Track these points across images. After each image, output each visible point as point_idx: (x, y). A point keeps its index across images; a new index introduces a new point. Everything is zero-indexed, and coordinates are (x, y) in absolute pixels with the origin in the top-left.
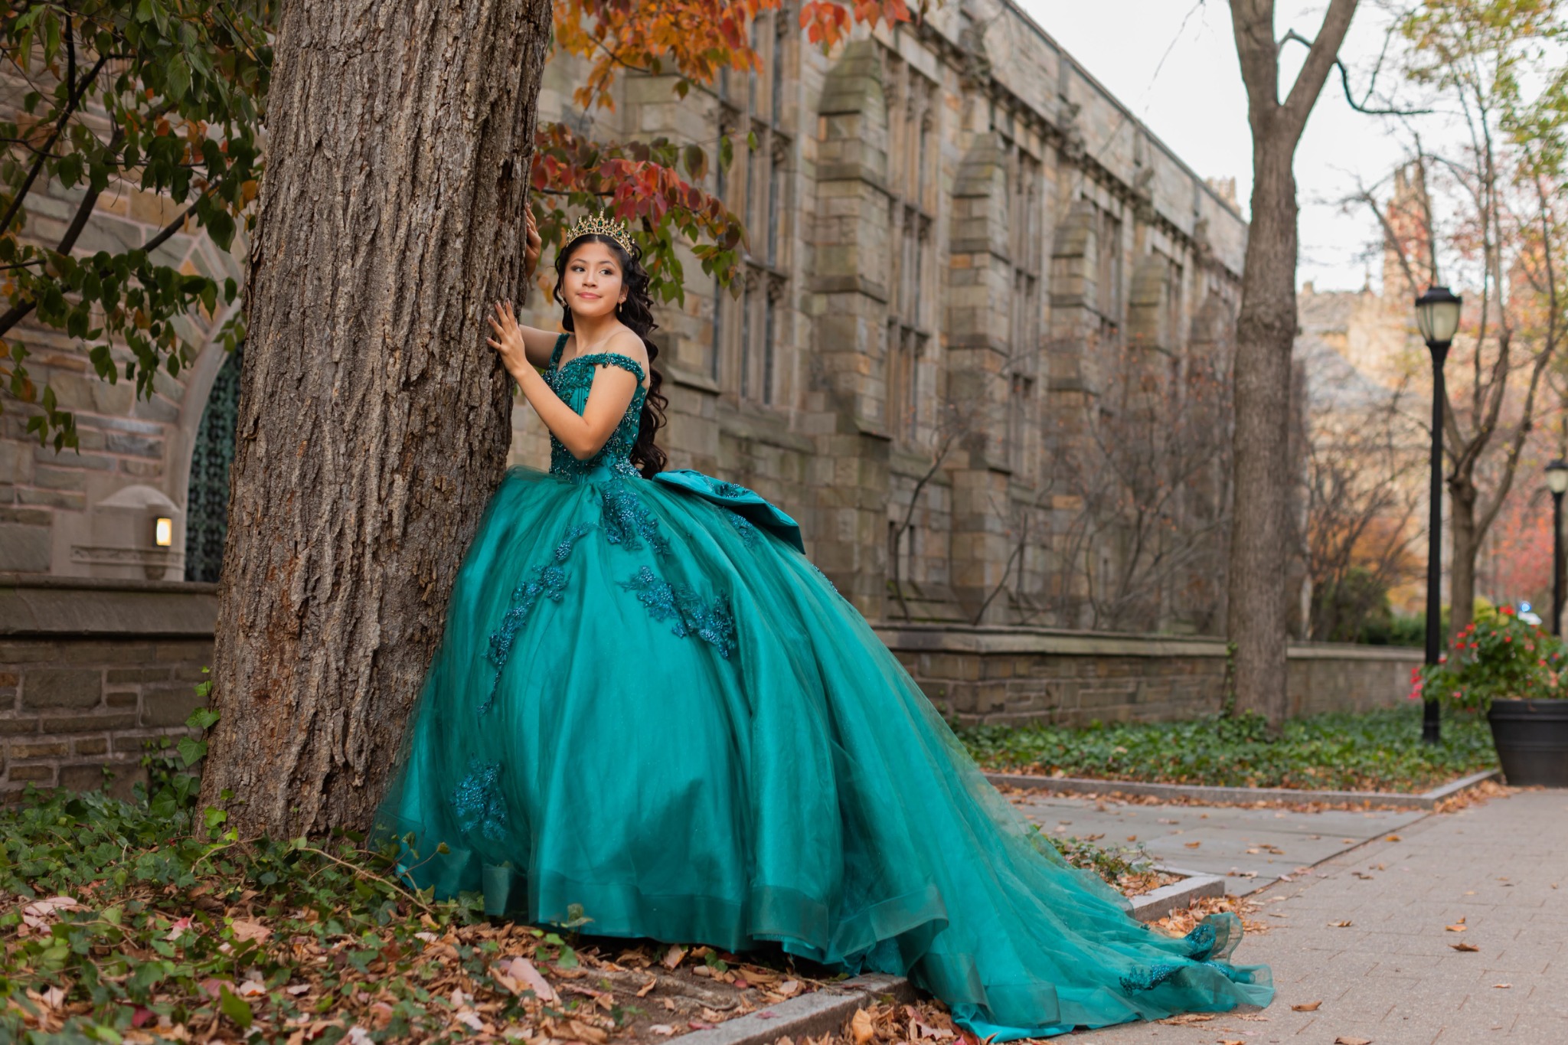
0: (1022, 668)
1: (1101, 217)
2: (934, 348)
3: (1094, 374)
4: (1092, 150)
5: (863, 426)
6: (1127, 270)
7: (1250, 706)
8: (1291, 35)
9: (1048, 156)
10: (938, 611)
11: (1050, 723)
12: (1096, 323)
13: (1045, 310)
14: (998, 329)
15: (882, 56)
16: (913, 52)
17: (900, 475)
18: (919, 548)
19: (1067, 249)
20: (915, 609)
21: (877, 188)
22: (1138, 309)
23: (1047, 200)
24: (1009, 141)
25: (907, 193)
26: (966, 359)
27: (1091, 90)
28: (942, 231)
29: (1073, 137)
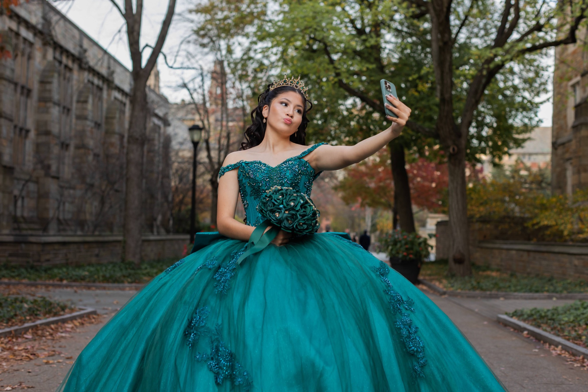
0: (56, 247)
1: (95, 88)
2: (32, 134)
3: (91, 143)
4: (92, 63)
5: (4, 163)
6: (105, 106)
7: (130, 258)
8: (147, 45)
9: (75, 67)
10: (32, 226)
11: (67, 265)
12: (92, 124)
13: (74, 120)
14: (55, 129)
15: (13, 35)
16: (24, 32)
17: (18, 179)
18: (26, 204)
19: (82, 99)
20: (23, 226)
21: (10, 81)
22: (109, 119)
23: (74, 82)
24: (60, 62)
25: (22, 81)
26: (43, 139)
27: (91, 43)
28: (35, 94)
29: (84, 60)
